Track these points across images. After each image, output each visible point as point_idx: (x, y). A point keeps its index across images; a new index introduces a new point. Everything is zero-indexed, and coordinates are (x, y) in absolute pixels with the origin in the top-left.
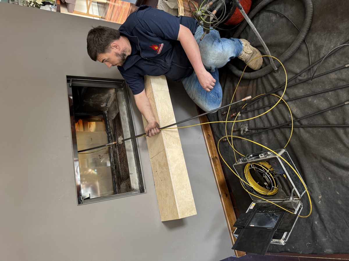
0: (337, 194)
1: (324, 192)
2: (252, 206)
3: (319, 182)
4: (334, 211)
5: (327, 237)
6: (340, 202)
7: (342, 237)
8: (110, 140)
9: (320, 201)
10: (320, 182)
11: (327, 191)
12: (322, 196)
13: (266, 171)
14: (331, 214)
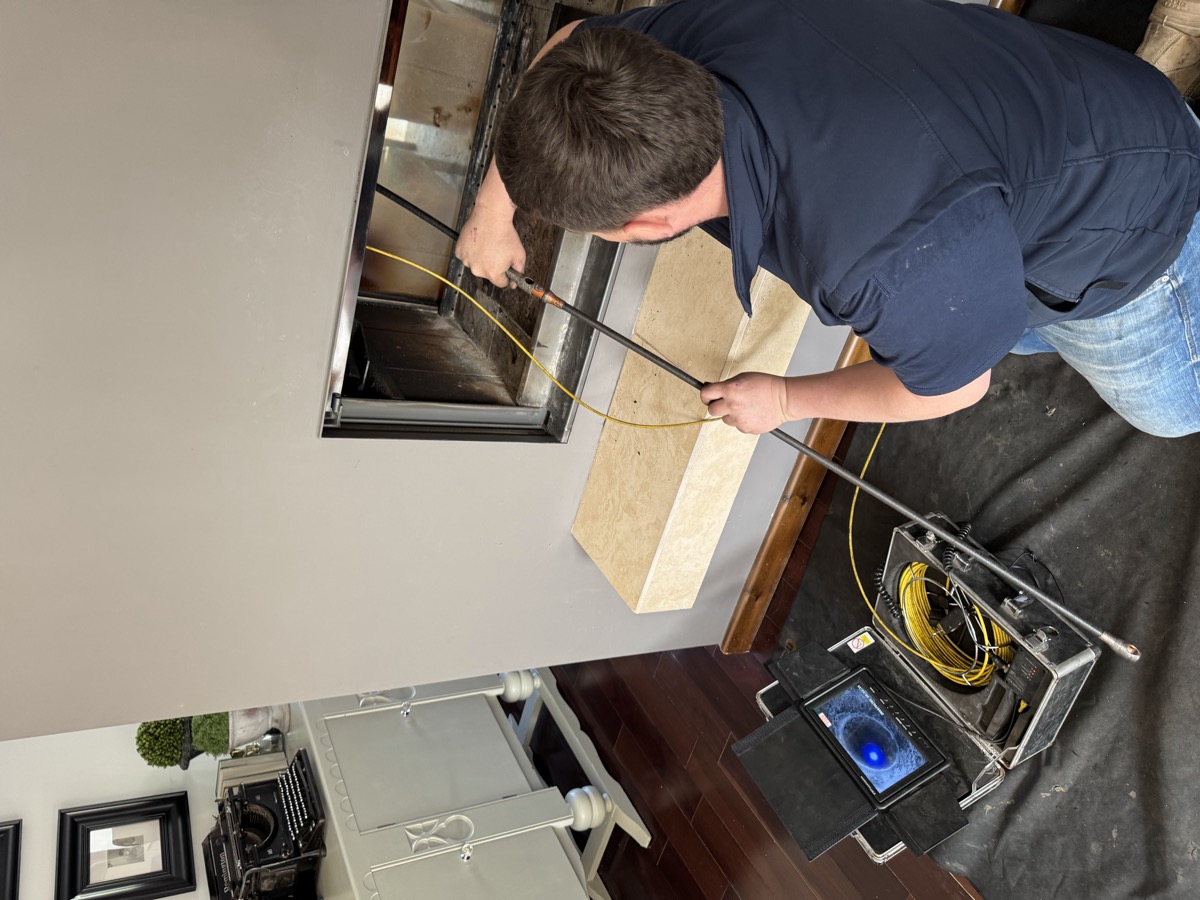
0: (1110, 833)
1: (1083, 794)
2: (860, 641)
3: (1095, 767)
4: (1059, 840)
5: (983, 846)
6: (1095, 847)
7: (1019, 884)
8: (504, 60)
9: (1048, 795)
10: (1098, 769)
11: (1093, 802)
12: (1067, 792)
13: (981, 641)
14: (1046, 836)
